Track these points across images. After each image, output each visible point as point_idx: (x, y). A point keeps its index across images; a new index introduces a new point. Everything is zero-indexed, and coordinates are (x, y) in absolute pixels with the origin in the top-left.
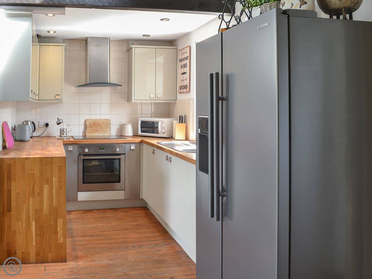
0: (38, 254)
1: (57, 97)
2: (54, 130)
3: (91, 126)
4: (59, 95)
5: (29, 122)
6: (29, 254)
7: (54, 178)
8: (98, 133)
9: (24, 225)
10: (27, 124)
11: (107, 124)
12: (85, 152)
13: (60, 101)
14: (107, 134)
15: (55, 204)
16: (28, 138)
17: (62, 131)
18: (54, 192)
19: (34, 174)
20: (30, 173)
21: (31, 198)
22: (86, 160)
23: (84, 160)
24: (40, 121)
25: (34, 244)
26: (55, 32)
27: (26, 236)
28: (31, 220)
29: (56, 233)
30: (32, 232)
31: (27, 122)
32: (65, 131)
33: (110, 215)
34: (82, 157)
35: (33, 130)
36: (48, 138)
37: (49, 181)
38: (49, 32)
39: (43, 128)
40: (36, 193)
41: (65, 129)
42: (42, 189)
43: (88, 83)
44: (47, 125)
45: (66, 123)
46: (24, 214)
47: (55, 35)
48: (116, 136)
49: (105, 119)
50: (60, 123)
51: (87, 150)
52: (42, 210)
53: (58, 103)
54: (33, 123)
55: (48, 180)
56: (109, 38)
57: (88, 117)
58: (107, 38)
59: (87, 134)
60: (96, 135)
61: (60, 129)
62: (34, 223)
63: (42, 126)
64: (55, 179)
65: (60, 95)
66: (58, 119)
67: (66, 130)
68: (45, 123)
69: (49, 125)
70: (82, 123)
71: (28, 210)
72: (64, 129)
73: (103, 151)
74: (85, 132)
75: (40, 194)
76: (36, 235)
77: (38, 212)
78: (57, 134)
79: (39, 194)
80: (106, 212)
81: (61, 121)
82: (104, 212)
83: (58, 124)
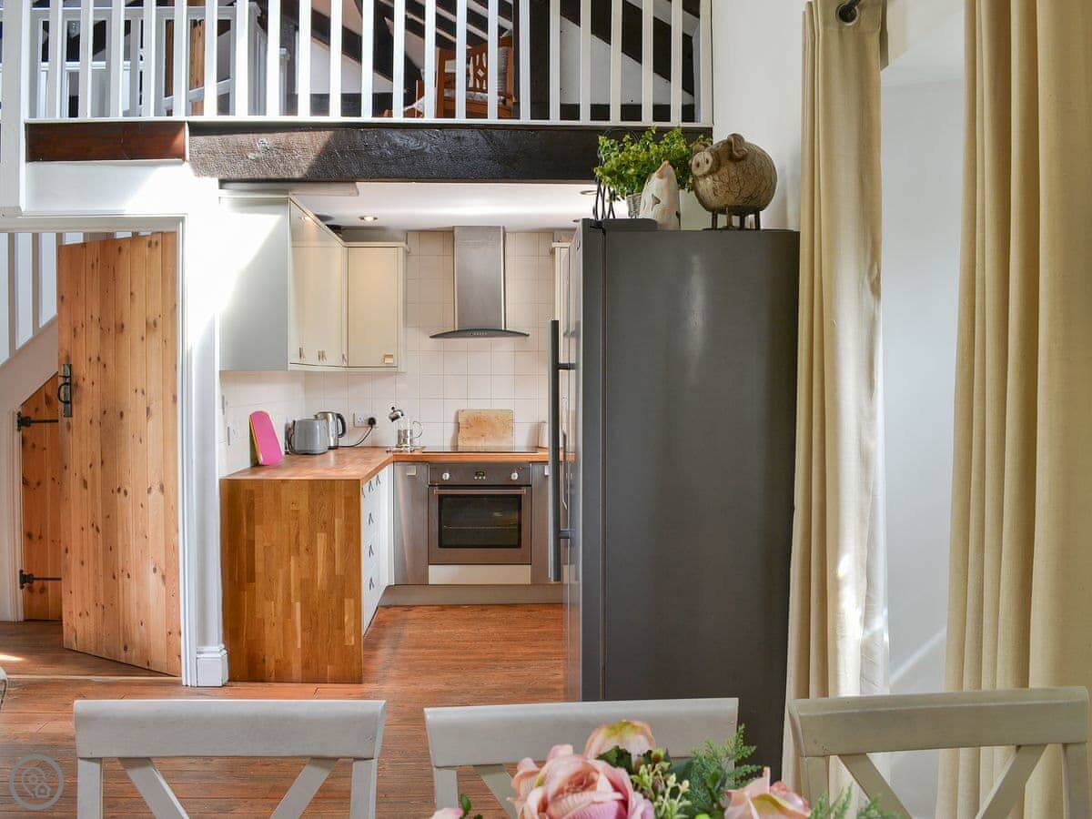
0: (306, 666)
1: (389, 361)
2: (387, 433)
3: (469, 425)
4: (391, 356)
5: (330, 415)
6: (289, 664)
7: (336, 521)
8: (485, 440)
9: (280, 607)
10: (326, 418)
11: (504, 422)
12: (443, 480)
13: (395, 369)
14: (503, 444)
15: (338, 569)
16: (319, 446)
17: (402, 436)
18: (337, 546)
19: (297, 511)
20: (291, 508)
21: (292, 557)
22: (447, 496)
23: (441, 497)
24: (356, 412)
25: (299, 646)
26: (375, 219)
27: (284, 629)
28: (293, 600)
29: (341, 627)
30: (294, 623)
31: (325, 415)
32: (409, 435)
33: (493, 615)
34: (436, 491)
35: (340, 433)
36: (373, 449)
37: (328, 527)
38: (362, 218)
39: (363, 430)
40: (302, 549)
41: (409, 432)
42: (313, 541)
43: (457, 329)
44: (372, 422)
45: (411, 418)
46: (280, 590)
47: (377, 223)
48: (528, 447)
49: (502, 410)
50: (397, 417)
51: (446, 476)
52: (314, 580)
53: (390, 374)
54: (339, 416)
55: (325, 523)
56: (504, 228)
57: (463, 405)
58: (499, 227)
59: (460, 443)
60: (481, 444)
61: (399, 431)
62: (298, 605)
63: (360, 424)
64: (338, 523)
65: (395, 357)
66: (393, 408)
67: (411, 433)
68: (369, 417)
69: (377, 422)
70: (452, 418)
71: (288, 581)
72: (405, 431)
73: (483, 479)
74: (455, 439)
75: (311, 550)
76: (303, 630)
77: (306, 585)
78: (392, 442)
79: (307, 550)
80: (487, 610)
81: (399, 413)
82: (483, 610)
83: (393, 420)
